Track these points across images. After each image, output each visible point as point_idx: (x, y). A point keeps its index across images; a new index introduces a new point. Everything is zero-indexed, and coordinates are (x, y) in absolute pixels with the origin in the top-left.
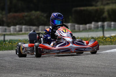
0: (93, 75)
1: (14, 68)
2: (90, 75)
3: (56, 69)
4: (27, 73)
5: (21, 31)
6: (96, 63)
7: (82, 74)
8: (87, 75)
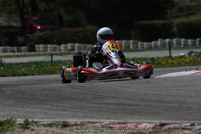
0: (136, 105)
2: (132, 105)
4: (59, 104)
5: (74, 50)
7: (123, 105)
8: (129, 105)
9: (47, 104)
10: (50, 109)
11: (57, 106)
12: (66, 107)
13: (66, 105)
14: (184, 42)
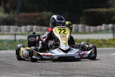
1: (24, 67)
3: (66, 70)
5: (32, 31)
6: (105, 65)
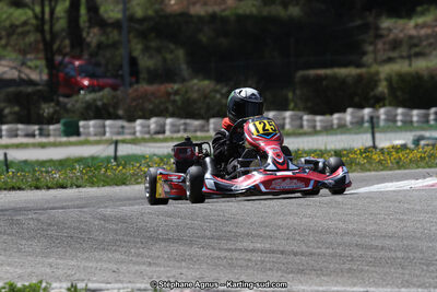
0: (311, 254)
2: (302, 254)
3: (219, 238)
4: (142, 251)
5: (164, 132)
7: (282, 253)
8: (295, 254)
9: (115, 250)
10: (122, 262)
11: (138, 255)
12: (158, 257)
13: (157, 254)
14: (403, 114)
